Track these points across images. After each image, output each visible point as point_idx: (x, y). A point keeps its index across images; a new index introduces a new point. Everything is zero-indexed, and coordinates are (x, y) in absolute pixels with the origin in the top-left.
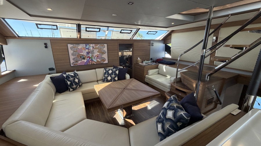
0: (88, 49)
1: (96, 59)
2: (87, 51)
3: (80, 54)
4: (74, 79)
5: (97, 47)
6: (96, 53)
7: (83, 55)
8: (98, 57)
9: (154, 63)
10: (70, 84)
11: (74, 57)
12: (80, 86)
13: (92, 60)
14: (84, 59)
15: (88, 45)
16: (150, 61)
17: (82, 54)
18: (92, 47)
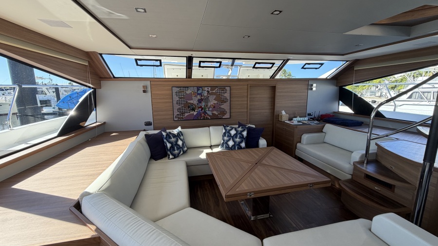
0: (201, 94)
1: (211, 111)
2: (199, 97)
3: (189, 102)
4: (177, 141)
5: (214, 91)
6: (212, 101)
7: (192, 104)
8: (214, 107)
9: (316, 122)
10: (170, 148)
11: (179, 107)
12: (184, 152)
13: (205, 113)
14: (193, 110)
15: (200, 89)
16: (306, 119)
17: (192, 102)
18: (207, 91)
